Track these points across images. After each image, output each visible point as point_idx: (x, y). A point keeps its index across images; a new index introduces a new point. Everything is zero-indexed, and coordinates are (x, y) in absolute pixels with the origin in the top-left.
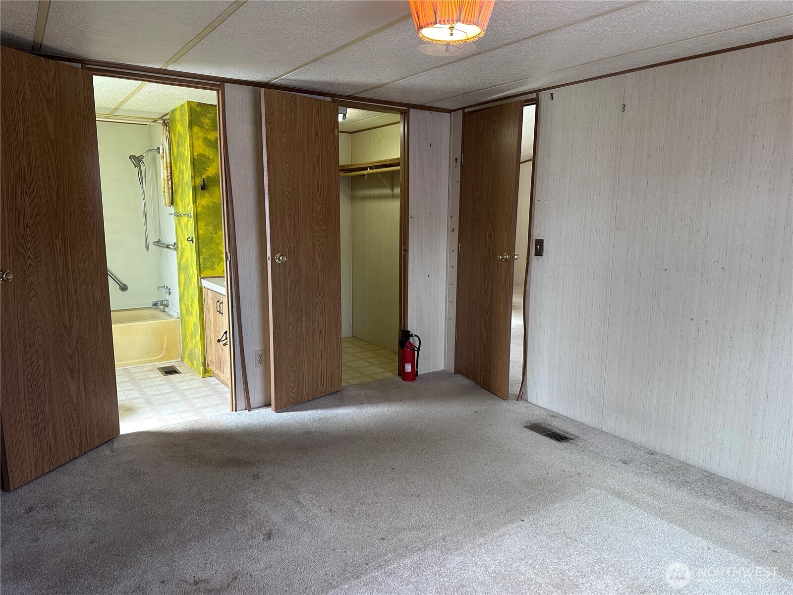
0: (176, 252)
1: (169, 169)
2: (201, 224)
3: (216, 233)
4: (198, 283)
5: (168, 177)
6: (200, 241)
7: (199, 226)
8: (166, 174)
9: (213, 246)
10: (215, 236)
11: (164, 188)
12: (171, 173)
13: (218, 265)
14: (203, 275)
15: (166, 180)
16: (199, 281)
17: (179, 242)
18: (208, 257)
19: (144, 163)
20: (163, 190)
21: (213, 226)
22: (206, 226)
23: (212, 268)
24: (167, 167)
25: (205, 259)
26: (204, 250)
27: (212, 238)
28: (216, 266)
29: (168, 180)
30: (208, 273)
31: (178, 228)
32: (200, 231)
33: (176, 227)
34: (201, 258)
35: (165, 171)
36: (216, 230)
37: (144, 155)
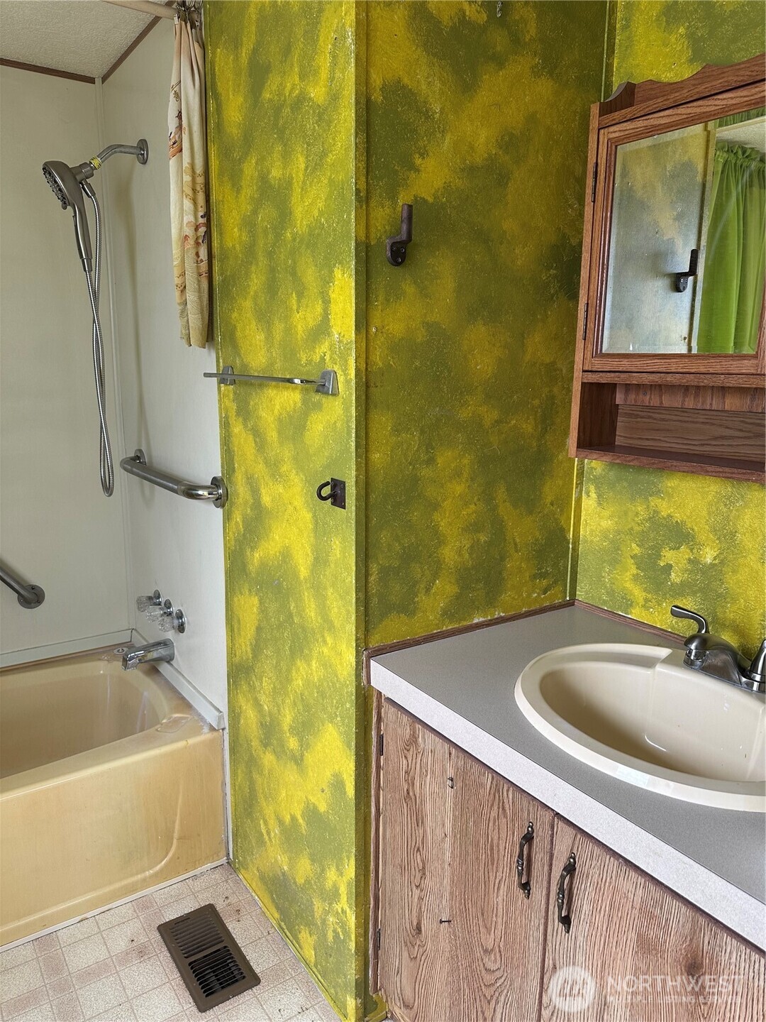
0: (220, 511)
1: (201, 198)
2: (383, 422)
3: (431, 461)
4: (358, 676)
5: (196, 229)
6: (373, 496)
7: (372, 435)
8: (189, 218)
9: (415, 516)
10: (425, 472)
11: (183, 274)
12: (207, 215)
13: (428, 590)
14: (375, 642)
15: (191, 242)
16: (362, 669)
17: (239, 478)
18: (396, 564)
19: (94, 194)
20: (177, 281)
21: (422, 432)
22: (397, 430)
23: (407, 607)
24: (194, 190)
25: (385, 572)
26: (384, 537)
27: (415, 480)
28: (421, 598)
29: (197, 244)
30: (393, 628)
31: (237, 428)
32: (376, 457)
33: (225, 425)
34: (374, 568)
35: (188, 204)
36: (429, 446)
37: (96, 163)
